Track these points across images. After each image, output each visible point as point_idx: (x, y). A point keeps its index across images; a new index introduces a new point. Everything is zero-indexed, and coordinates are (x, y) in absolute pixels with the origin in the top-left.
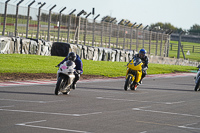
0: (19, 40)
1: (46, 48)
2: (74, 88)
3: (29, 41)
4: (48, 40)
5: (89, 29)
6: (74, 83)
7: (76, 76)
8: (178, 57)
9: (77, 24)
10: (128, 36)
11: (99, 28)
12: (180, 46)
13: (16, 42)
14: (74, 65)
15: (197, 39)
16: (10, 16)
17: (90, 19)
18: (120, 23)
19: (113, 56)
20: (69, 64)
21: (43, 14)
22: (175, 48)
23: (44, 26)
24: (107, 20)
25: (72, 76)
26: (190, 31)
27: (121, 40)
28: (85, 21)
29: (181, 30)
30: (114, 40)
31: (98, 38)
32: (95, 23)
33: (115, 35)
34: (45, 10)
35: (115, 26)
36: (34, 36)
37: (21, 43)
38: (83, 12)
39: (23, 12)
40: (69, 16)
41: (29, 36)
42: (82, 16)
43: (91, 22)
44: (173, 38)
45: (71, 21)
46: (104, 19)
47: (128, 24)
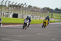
1: (11, 15)
2: (28, 27)
3: (6, 13)
4: (11, 13)
5: (24, 9)
6: (28, 26)
8: (51, 18)
9: (20, 8)
10: (36, 11)
11: (27, 9)
12: (52, 14)
14: (28, 20)
15: (57, 12)
17: (24, 6)
18: (34, 7)
19: (32, 17)
20: (27, 20)
23: (10, 8)
24: (30, 6)
25: (28, 24)
26: (55, 10)
27: (34, 13)
28: (23, 7)
30: (32, 13)
31: (27, 12)
32: (26, 8)
33: (32, 11)
35: (32, 8)
37: (3, 14)
38: (22, 4)
39: (4, 4)
40: (18, 5)
41: (6, 11)
42: (22, 5)
43: (25, 7)
44: (50, 12)
45: (18, 7)
46: (29, 6)
47: (36, 8)
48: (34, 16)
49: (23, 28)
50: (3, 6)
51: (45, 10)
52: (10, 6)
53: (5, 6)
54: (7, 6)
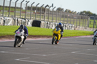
0: (16, 19)
1: (29, 23)
3: (21, 19)
4: (30, 19)
5: (51, 14)
7: (25, 37)
8: (94, 28)
9: (45, 11)
10: (69, 17)
11: (55, 13)
12: (95, 22)
13: (15, 20)
16: (12, 7)
17: (51, 9)
18: (66, 11)
20: (21, 31)
21: (28, 7)
22: (92, 23)
23: (28, 12)
24: (59, 9)
25: (23, 37)
27: (66, 19)
28: (48, 10)
29: (95, 14)
30: (62, 19)
31: (55, 18)
32: (53, 11)
33: (63, 17)
34: (29, 5)
35: (63, 12)
36: (24, 17)
37: (17, 20)
38: (47, 6)
39: (18, 5)
40: (40, 8)
41: (21, 17)
42: (47, 7)
44: (91, 18)
45: (41, 10)
47: (69, 11)
48: (67, 25)
49: (15, 46)
50: (17, 8)
51: (84, 15)
52: (29, 8)
53: (21, 8)
54: (24, 9)
